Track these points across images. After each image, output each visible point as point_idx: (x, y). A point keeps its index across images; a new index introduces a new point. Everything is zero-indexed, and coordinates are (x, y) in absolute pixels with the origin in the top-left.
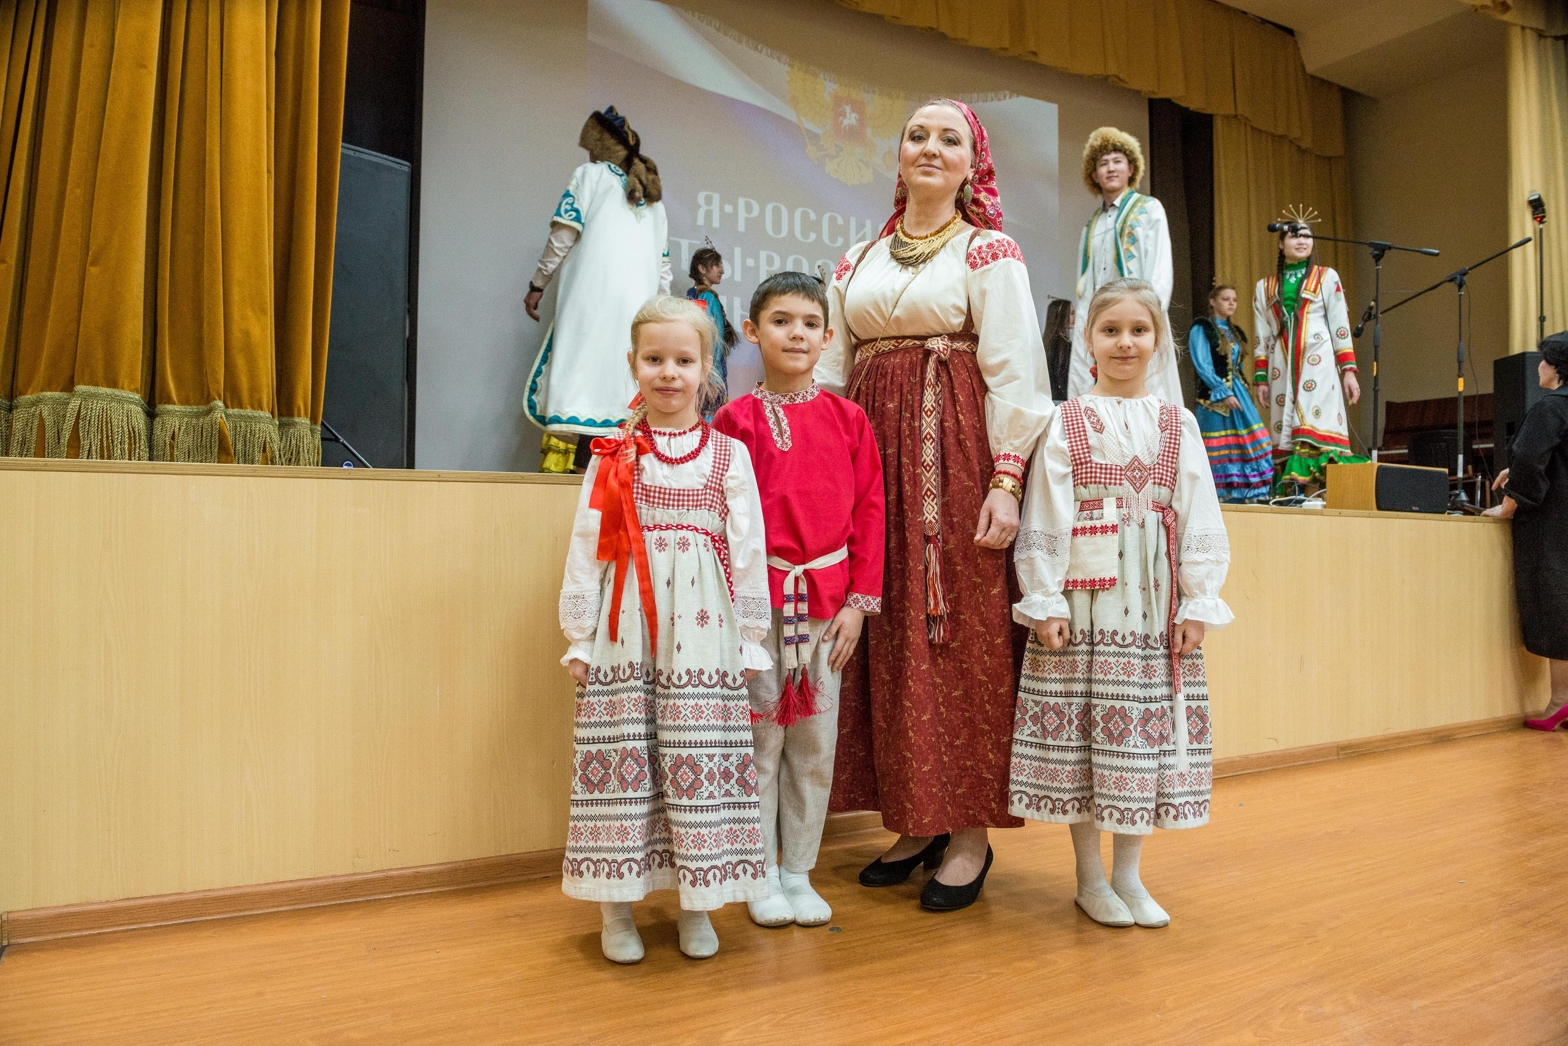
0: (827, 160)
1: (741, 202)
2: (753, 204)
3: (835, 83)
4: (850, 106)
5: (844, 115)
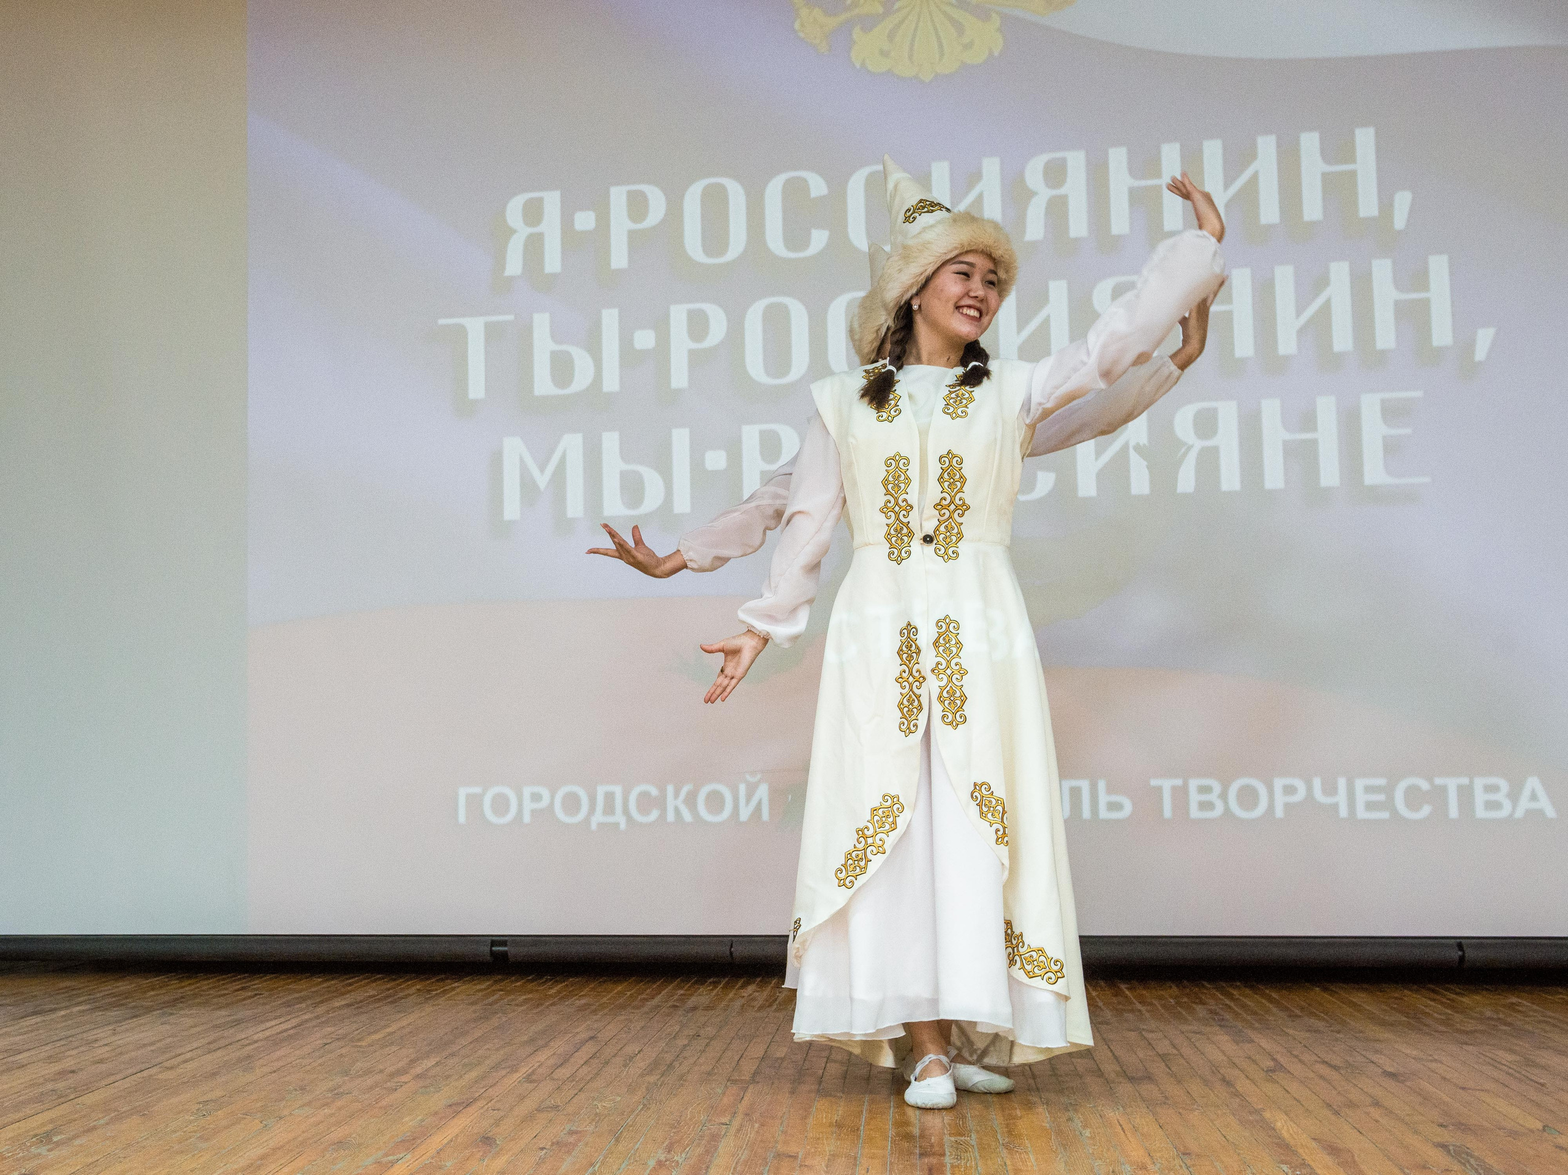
0: (857, 29)
2: (650, 196)
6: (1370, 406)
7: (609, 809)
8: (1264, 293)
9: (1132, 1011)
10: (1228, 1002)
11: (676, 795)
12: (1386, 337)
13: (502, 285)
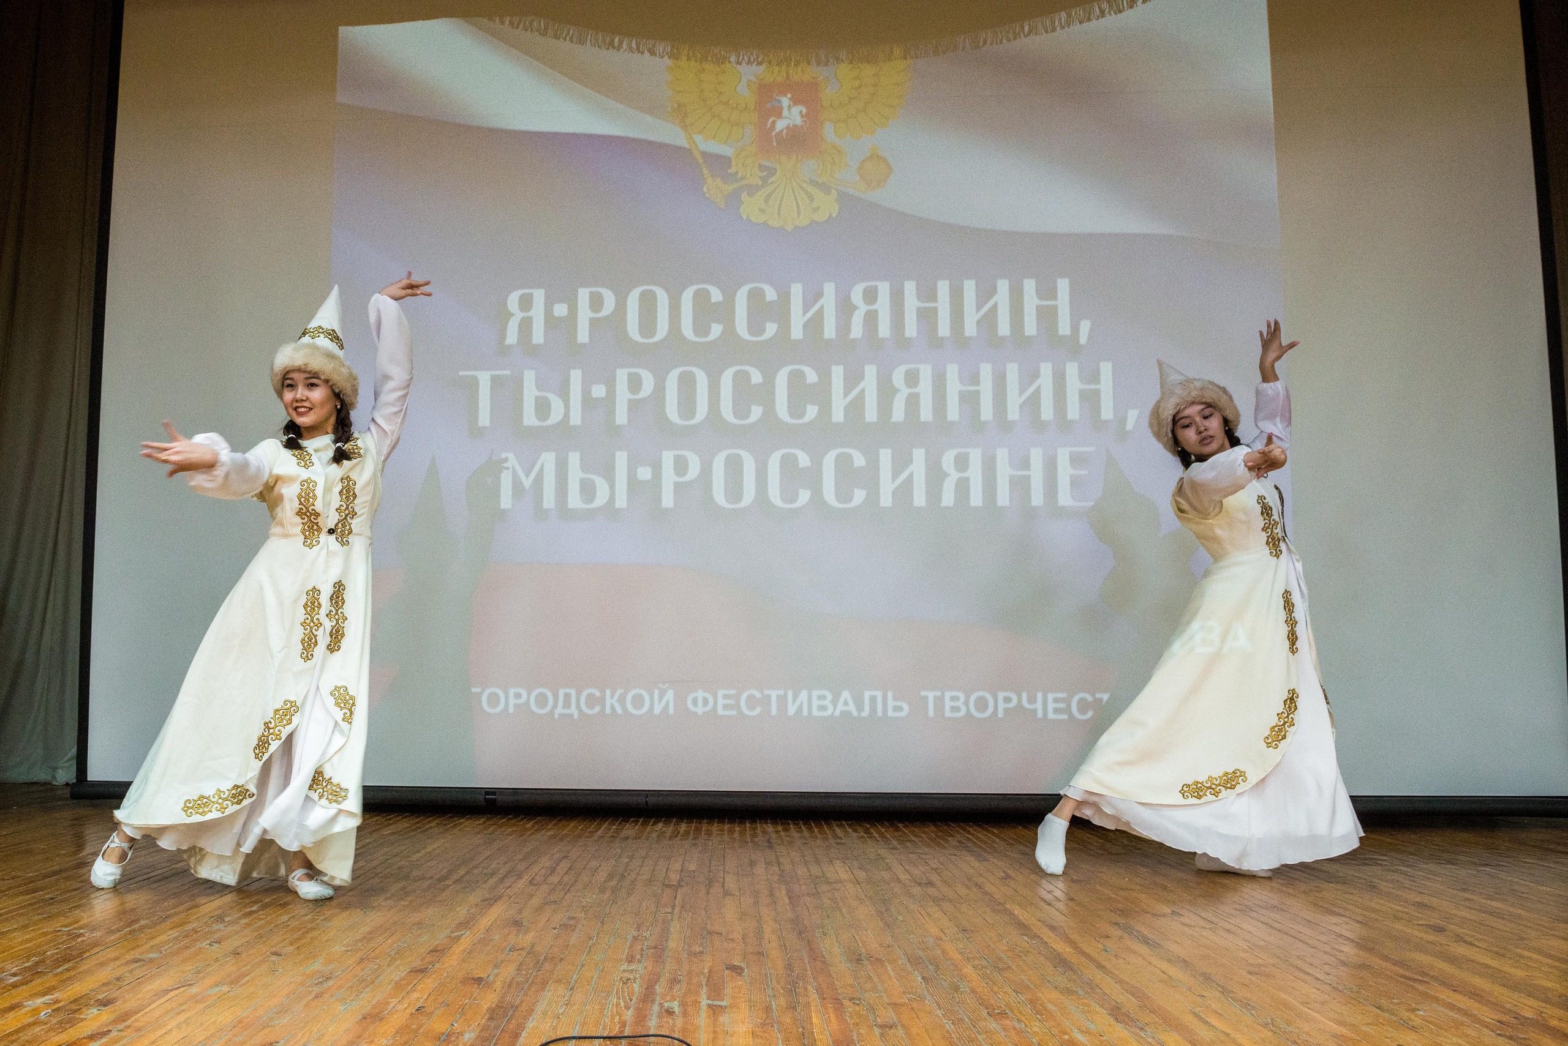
0: (745, 196)
1: (584, 295)
2: (605, 296)
3: (759, 64)
4: (789, 95)
5: (778, 113)
6: (1063, 456)
7: (567, 705)
8: (1000, 381)
9: (910, 841)
10: (968, 836)
11: (612, 697)
12: (1073, 411)
13: (503, 350)
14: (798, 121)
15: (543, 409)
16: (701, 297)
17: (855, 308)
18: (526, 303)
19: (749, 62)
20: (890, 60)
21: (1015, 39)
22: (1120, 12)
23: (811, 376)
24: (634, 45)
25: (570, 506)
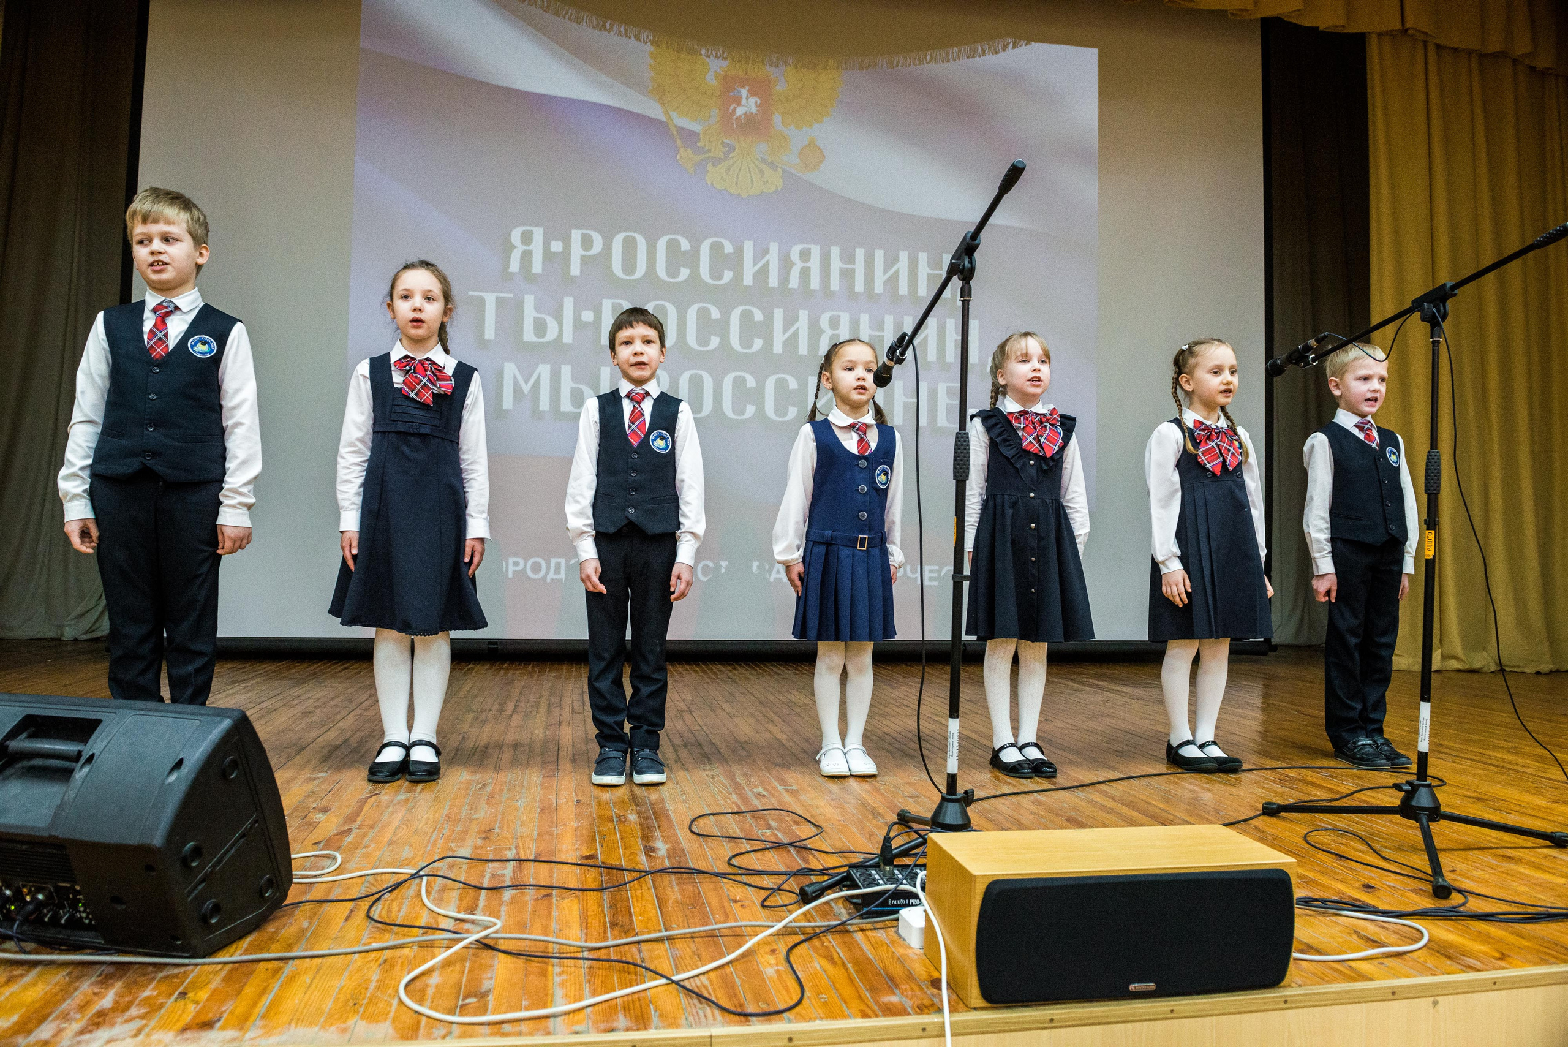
0: (710, 164)
1: (576, 235)
2: (594, 237)
3: (724, 59)
4: (747, 88)
5: (738, 101)
6: (941, 389)
7: (557, 571)
12: (950, 356)
13: (507, 276)
14: (754, 110)
15: (540, 327)
16: (673, 246)
17: (793, 264)
18: (527, 238)
19: (716, 57)
20: (826, 68)
21: (920, 64)
22: (996, 53)
23: (758, 316)
24: (622, 30)
25: (563, 409)
